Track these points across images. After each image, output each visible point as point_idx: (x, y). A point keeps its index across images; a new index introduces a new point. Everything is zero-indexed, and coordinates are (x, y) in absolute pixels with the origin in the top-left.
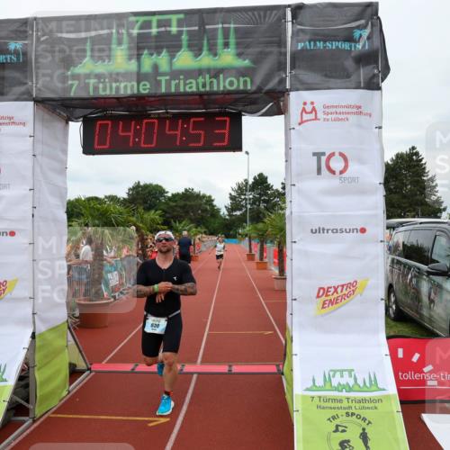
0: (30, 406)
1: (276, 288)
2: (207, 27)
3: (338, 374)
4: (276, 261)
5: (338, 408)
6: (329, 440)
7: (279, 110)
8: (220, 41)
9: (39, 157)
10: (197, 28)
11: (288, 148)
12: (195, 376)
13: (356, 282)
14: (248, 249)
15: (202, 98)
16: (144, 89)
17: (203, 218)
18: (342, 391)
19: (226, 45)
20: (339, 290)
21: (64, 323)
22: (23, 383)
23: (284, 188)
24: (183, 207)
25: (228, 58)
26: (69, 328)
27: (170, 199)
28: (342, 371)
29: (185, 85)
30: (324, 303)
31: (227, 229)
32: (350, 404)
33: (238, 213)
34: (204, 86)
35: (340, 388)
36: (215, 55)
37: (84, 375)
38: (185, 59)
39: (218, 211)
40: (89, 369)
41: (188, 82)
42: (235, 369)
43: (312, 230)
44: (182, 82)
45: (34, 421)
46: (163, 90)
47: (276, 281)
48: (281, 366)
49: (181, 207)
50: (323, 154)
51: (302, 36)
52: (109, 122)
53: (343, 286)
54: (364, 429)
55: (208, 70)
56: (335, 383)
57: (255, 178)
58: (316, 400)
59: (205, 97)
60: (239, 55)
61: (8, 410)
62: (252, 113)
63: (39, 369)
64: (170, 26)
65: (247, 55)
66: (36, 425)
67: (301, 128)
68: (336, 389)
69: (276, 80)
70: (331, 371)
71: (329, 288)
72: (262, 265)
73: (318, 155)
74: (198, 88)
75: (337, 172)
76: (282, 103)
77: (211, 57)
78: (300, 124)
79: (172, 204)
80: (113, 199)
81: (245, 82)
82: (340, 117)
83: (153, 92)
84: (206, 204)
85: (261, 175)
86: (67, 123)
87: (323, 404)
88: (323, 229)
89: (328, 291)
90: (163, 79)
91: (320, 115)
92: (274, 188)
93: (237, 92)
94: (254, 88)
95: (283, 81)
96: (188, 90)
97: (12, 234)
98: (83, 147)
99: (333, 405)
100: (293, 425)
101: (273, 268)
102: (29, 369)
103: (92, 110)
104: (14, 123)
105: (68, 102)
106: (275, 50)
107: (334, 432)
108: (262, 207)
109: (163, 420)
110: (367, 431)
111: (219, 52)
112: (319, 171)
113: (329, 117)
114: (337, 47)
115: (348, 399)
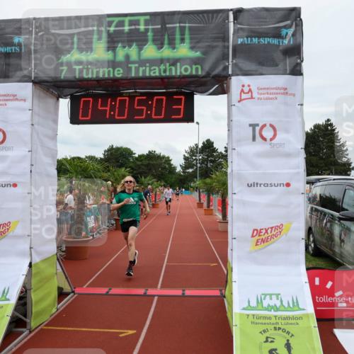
0: (28, 320)
1: (220, 229)
2: (167, 26)
3: (268, 297)
4: (220, 208)
5: (268, 324)
6: (260, 348)
7: (223, 90)
8: (178, 36)
9: (36, 126)
10: (159, 26)
11: (230, 120)
12: (156, 298)
13: (282, 225)
14: (198, 198)
15: (163, 81)
16: (119, 74)
17: (162, 174)
18: (271, 311)
19: (182, 40)
20: (269, 231)
21: (53, 256)
22: (23, 302)
23: (226, 151)
24: (147, 165)
25: (184, 51)
26: (58, 259)
27: (137, 159)
28: (271, 295)
29: (150, 70)
30: (257, 242)
31: (181, 182)
32: (278, 321)
33: (190, 170)
34: (165, 71)
35: (269, 308)
36: (174, 48)
37: (70, 296)
38: (150, 51)
39: (175, 168)
40: (73, 292)
41: (152, 68)
42: (188, 293)
43: (248, 185)
44: (148, 69)
45: (30, 332)
46: (133, 75)
47: (220, 224)
48: (223, 291)
49: (145, 166)
50: (258, 125)
51: (241, 33)
52: (91, 99)
53: (272, 228)
54: (288, 340)
55: (168, 60)
56: (265, 304)
57: (203, 143)
58: (251, 317)
59: (166, 80)
60: (192, 48)
61: (10, 323)
62: (202, 92)
63: (35, 291)
64: (139, 25)
65: (199, 47)
66: (32, 335)
67: (240, 104)
68: (266, 309)
69: (221, 68)
70: (263, 294)
71: (261, 230)
72: (209, 211)
73: (253, 126)
74: (160, 73)
75: (268, 139)
76: (225, 85)
77: (170, 50)
78: (239, 102)
79: (139, 163)
80: (92, 158)
81: (197, 69)
82: (271, 96)
83: (125, 76)
84: (165, 163)
85: (208, 141)
86: (58, 99)
87: (256, 321)
88: (257, 184)
89: (260, 232)
90: (133, 66)
91: (255, 95)
92: (219, 151)
93: (191, 76)
94: (204, 74)
95: (226, 68)
96: (152, 74)
97: (15, 185)
98: (71, 119)
99: (264, 321)
100: (232, 337)
101: (217, 214)
102: (26, 291)
103: (77, 90)
104: (17, 99)
105: (59, 83)
106: (220, 44)
107: (265, 342)
108: (209, 166)
109: (131, 332)
110: (290, 342)
111: (177, 46)
112: (254, 139)
113: (262, 96)
114: (269, 42)
115: (276, 317)
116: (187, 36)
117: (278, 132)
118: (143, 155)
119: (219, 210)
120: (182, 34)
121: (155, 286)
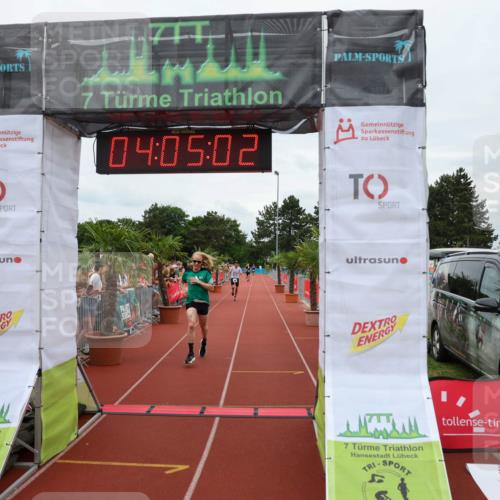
0: (36, 451)
1: (308, 323)
2: (235, 35)
3: (375, 418)
4: (308, 293)
5: (374, 456)
6: (364, 490)
7: (313, 126)
8: (249, 50)
9: (47, 176)
10: (223, 36)
11: (322, 169)
12: (217, 420)
13: (395, 317)
14: (277, 280)
15: (228, 113)
16: (165, 103)
17: (226, 245)
18: (378, 438)
19: (256, 56)
20: (377, 326)
21: (72, 359)
22: (27, 425)
23: (317, 213)
24: (205, 233)
25: (257, 70)
26: (79, 365)
27: (190, 223)
28: (379, 416)
29: (210, 98)
30: (360, 341)
31: (252, 256)
32: (388, 452)
33: (266, 240)
35: (377, 434)
36: (244, 67)
37: (93, 419)
38: (210, 71)
39: (244, 237)
40: (100, 411)
41: (213, 95)
42: (262, 412)
43: (347, 260)
44: (206, 95)
45: (40, 467)
46: (186, 104)
47: (307, 315)
48: (312, 410)
49: (202, 233)
50: (361, 176)
51: (338, 46)
52: (126, 139)
53: (381, 321)
54: (403, 480)
55: (235, 83)
56: (371, 429)
57: (285, 201)
58: (350, 447)
59: (232, 112)
60: (270, 67)
61: (12, 455)
62: (283, 129)
63: (46, 409)
64: (194, 34)
65: (279, 66)
66: (41, 471)
67: (336, 147)
68: (373, 435)
69: (309, 95)
70: (367, 415)
71: (365, 323)
72: (292, 298)
73: (355, 177)
75: (376, 197)
76: (316, 120)
77: (239, 69)
78: (335, 143)
79: (193, 229)
80: (127, 222)
81: (276, 96)
82: (380, 135)
83: (174, 105)
84: (230, 229)
85: (292, 198)
86: (79, 139)
87: (358, 452)
88: (360, 259)
89: (365, 327)
90: (186, 92)
91: (358, 133)
92: (307, 212)
93: (267, 107)
94: (286, 103)
95: (317, 95)
96: (213, 104)
97: (18, 260)
98: (97, 166)
99: (369, 453)
100: (324, 474)
101: (304, 301)
102: (33, 410)
103: (107, 125)
104: (21, 138)
105: (81, 116)
106: (309, 61)
107: (371, 482)
108: (292, 233)
109: (181, 467)
110: (405, 482)
111: (248, 63)
112: (356, 195)
113: (368, 135)
114: (377, 59)
115: (385, 446)
116: (262, 50)
117: (390, 187)
118: (199, 218)
119: (306, 295)
120: (256, 46)
121: (215, 403)
